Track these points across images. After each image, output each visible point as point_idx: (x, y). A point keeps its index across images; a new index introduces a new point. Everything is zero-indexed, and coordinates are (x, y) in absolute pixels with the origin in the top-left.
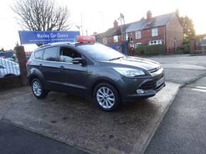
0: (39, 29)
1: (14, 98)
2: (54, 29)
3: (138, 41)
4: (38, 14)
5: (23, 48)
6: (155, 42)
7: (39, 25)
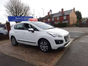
0: (17, 15)
1: (5, 44)
3: (58, 21)
4: (16, 9)
5: (9, 23)
6: (65, 22)
7: (17, 13)
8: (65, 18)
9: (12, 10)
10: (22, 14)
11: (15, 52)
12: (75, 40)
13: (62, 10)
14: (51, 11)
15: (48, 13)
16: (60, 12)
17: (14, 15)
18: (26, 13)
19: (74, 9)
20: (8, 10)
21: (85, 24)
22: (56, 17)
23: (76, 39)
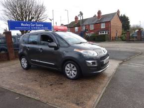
0: (23, 20)
2: (33, 20)
3: (92, 31)
4: (22, 9)
5: (10, 32)
6: (103, 33)
7: (22, 17)
8: (103, 26)
9: (14, 11)
10: (32, 18)
11: (21, 84)
12: (123, 64)
13: (99, 13)
14: (81, 14)
15: (76, 18)
16: (95, 16)
17: (18, 20)
18: (38, 17)
19: (118, 12)
20: (7, 11)
21: (136, 37)
22: (89, 25)
23: (124, 61)
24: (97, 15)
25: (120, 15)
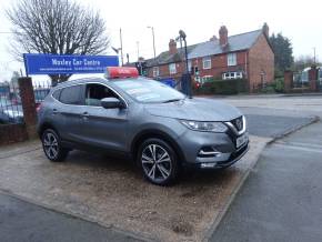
0: (54, 51)
1: (14, 159)
2: (78, 51)
3: (207, 72)
4: (52, 27)
5: (30, 79)
6: (233, 75)
7: (54, 44)
8: (232, 61)
9: (35, 32)
10: (75, 46)
11: (57, 190)
12: (275, 145)
13: (223, 31)
14: (183, 35)
15: (172, 44)
16: (214, 39)
17: (44, 50)
18: (88, 43)
19: (266, 28)
20: (21, 31)
21: (306, 84)
22: (200, 59)
24: (218, 37)
25: (270, 35)
